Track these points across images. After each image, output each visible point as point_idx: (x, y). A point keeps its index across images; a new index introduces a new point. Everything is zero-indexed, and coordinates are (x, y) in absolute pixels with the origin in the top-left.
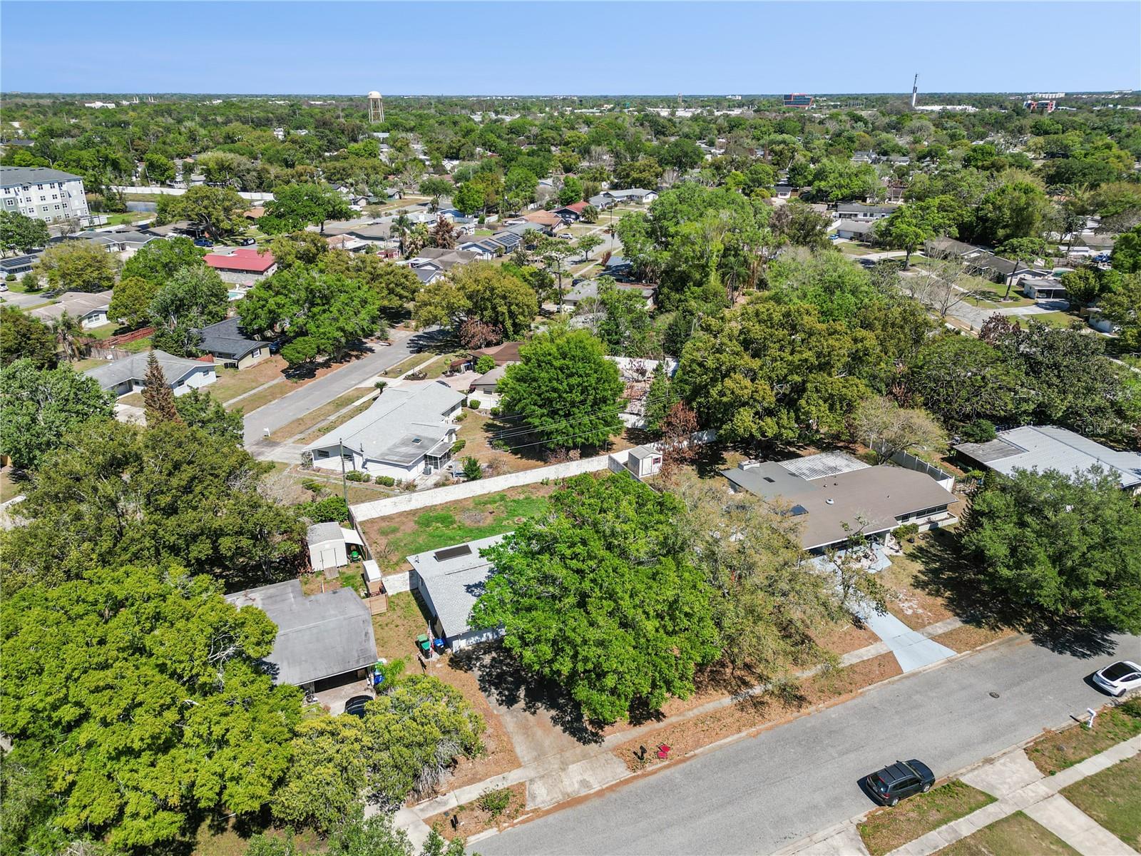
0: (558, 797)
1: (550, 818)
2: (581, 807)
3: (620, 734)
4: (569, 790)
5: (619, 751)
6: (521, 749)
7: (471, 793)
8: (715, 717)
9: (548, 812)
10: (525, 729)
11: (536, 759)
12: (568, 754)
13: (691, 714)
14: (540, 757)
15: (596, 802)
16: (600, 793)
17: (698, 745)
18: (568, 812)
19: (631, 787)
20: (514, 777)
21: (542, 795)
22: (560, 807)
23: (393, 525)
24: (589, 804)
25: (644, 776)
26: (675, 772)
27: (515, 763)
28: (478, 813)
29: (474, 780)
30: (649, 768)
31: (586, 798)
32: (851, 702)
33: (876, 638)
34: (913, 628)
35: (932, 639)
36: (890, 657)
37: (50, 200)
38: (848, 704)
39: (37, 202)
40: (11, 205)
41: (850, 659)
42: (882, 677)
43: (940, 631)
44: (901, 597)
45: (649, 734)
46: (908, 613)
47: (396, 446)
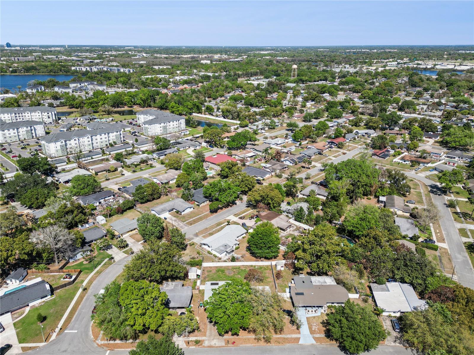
0: (209, 345)
1: (206, 348)
2: (212, 348)
3: (228, 336)
4: (212, 344)
5: (225, 340)
6: (208, 333)
7: (194, 339)
8: (249, 339)
10: (211, 329)
11: (209, 336)
12: (216, 337)
13: (244, 337)
14: (210, 336)
15: (215, 348)
16: (217, 347)
17: (241, 344)
18: (209, 348)
19: (224, 348)
20: (204, 338)
21: (206, 343)
22: (208, 347)
23: (211, 270)
24: (214, 348)
25: (227, 346)
26: (233, 348)
27: (205, 336)
28: (194, 343)
29: (196, 336)
30: (229, 345)
32: (281, 346)
33: (299, 333)
34: (311, 333)
35: (313, 338)
36: (299, 339)
37: (175, 126)
38: (280, 346)
39: (172, 126)
40: (165, 128)
41: (289, 336)
42: (293, 342)
43: (317, 336)
44: (315, 324)
45: (233, 338)
46: (313, 329)
47: (220, 247)
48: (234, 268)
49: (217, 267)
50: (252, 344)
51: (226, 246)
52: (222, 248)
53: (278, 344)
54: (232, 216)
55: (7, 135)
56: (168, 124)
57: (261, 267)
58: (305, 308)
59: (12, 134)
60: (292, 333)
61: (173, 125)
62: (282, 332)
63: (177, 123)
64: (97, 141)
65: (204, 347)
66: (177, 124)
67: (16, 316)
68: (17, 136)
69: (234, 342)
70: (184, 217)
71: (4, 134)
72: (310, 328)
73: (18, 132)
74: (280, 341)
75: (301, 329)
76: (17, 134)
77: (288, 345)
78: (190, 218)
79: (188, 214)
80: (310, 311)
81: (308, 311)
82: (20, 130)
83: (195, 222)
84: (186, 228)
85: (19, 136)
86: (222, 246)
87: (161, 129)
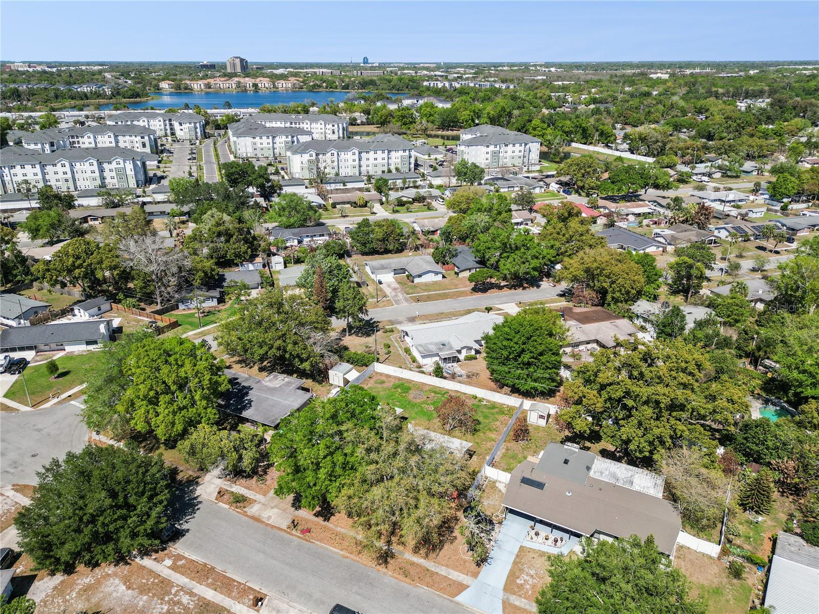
0: (256, 515)
1: (247, 519)
2: (256, 523)
3: (306, 514)
4: (263, 515)
5: (295, 518)
7: (240, 490)
9: (247, 516)
11: (272, 498)
12: (282, 505)
13: (339, 529)
15: (262, 526)
16: (268, 525)
17: (320, 541)
18: (251, 521)
19: (278, 532)
20: (257, 497)
21: (254, 510)
22: (252, 517)
23: (386, 380)
24: (259, 524)
25: (289, 533)
26: (298, 541)
27: (266, 493)
28: (233, 498)
29: (248, 488)
30: (294, 532)
31: (262, 522)
32: (405, 585)
33: (475, 575)
34: (506, 589)
35: (504, 602)
36: (462, 587)
37: (517, 153)
38: (403, 584)
39: (510, 153)
40: (496, 154)
41: (443, 571)
42: (440, 590)
43: (517, 603)
44: (532, 572)
45: (313, 522)
46: (518, 581)
47: (431, 344)
48: (435, 390)
49: (400, 379)
50: (342, 550)
51: (443, 345)
52: (433, 349)
53: (402, 577)
54: (514, 304)
55: (259, 145)
56: (503, 149)
57: (493, 406)
58: (532, 523)
59: (265, 145)
60: (455, 568)
61: (513, 152)
62: (432, 555)
63: (522, 148)
64: (368, 162)
65: (245, 514)
66: (520, 151)
67: (38, 358)
68: (272, 149)
69: (309, 531)
70: (415, 287)
71: (255, 144)
72: (512, 576)
73: (274, 143)
74: (413, 572)
75: (485, 568)
76: (271, 145)
77: (423, 590)
78: (425, 290)
79: (426, 284)
80: (543, 534)
81: (537, 534)
82: (277, 139)
83: (429, 298)
84: (405, 304)
85: (274, 149)
86: (436, 344)
87: (489, 156)
